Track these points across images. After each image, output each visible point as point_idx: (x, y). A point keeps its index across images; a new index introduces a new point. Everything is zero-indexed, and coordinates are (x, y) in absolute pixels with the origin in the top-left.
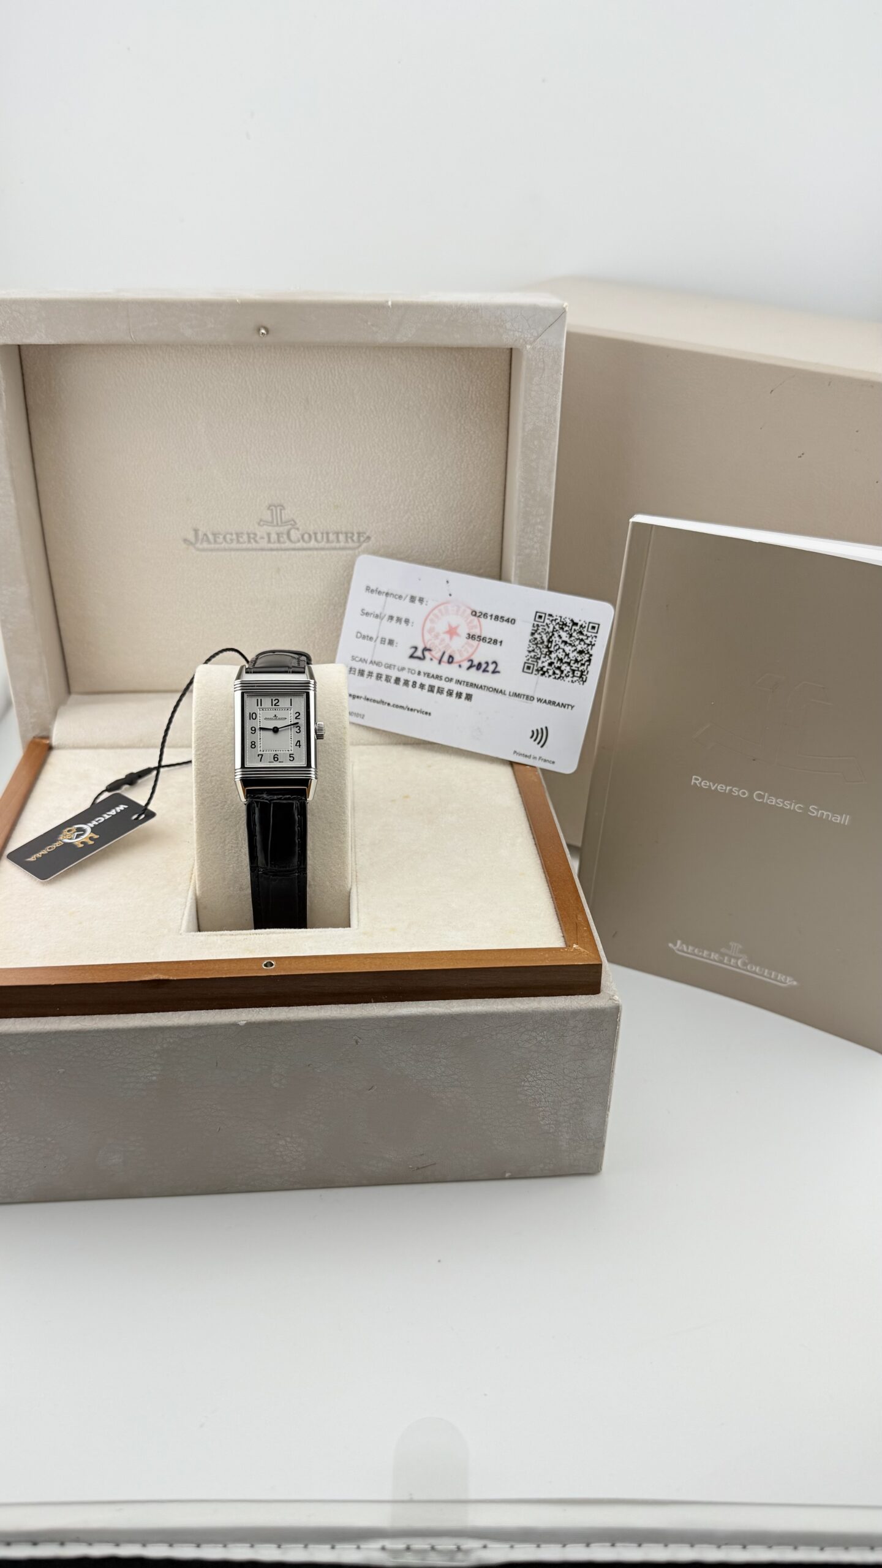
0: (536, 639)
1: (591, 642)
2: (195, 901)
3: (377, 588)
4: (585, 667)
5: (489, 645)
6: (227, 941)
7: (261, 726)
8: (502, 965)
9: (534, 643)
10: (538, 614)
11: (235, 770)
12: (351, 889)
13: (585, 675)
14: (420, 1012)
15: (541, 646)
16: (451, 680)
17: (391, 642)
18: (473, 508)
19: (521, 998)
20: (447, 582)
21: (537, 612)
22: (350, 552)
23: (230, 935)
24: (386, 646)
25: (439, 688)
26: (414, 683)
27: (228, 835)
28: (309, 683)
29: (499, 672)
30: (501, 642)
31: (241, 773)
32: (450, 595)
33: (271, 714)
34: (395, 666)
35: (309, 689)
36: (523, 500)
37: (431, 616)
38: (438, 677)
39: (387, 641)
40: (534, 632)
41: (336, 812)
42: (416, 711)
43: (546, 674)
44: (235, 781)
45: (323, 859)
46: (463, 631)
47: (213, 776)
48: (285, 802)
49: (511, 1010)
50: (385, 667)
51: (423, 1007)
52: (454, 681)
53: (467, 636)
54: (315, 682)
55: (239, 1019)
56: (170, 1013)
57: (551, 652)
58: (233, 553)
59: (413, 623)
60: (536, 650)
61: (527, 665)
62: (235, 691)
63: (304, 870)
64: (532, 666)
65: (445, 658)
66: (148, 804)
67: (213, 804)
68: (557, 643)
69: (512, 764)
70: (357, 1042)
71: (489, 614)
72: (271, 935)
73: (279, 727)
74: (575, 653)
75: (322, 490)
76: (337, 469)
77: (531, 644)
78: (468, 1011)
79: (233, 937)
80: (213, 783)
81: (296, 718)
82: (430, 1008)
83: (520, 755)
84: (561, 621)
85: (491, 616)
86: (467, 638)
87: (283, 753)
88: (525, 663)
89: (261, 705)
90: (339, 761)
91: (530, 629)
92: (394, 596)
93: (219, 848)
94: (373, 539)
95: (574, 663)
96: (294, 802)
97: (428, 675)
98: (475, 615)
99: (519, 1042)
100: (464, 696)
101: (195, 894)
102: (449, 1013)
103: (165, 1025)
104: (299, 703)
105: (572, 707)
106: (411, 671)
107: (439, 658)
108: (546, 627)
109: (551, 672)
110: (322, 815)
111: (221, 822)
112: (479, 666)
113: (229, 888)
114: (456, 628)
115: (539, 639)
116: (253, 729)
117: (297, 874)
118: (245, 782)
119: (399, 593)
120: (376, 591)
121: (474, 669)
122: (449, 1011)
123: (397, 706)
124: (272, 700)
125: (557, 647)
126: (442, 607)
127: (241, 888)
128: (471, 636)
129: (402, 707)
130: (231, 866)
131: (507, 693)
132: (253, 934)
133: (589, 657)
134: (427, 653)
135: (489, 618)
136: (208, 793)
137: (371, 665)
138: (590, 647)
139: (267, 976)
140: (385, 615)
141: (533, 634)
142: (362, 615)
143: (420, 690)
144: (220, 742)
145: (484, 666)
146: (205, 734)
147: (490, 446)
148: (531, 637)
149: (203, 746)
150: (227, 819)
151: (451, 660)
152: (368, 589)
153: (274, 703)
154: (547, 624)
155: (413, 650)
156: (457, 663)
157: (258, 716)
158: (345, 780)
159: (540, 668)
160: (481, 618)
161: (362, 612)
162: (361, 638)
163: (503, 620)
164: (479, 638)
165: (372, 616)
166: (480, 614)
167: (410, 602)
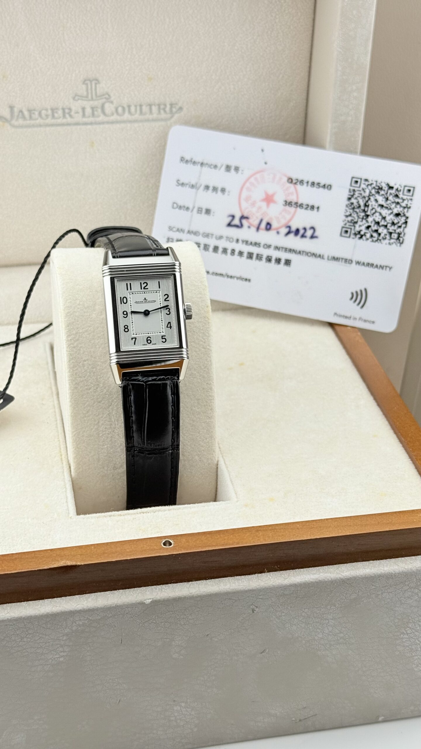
0: (352, 204)
1: (407, 205)
2: (71, 483)
3: (192, 159)
4: (401, 230)
5: (306, 211)
6: (118, 522)
7: (132, 310)
8: (387, 529)
9: (350, 208)
10: (354, 180)
11: (110, 354)
12: (218, 462)
13: (402, 237)
14: (314, 579)
15: (358, 210)
16: (269, 246)
17: (208, 212)
18: (281, 76)
19: (403, 558)
20: (263, 150)
21: (353, 178)
22: (163, 123)
23: (118, 515)
24: (203, 216)
25: (258, 255)
26: (233, 251)
27: (102, 417)
28: (175, 265)
29: (316, 237)
30: (318, 208)
31: (116, 357)
32: (266, 163)
33: (140, 297)
34: (212, 235)
35: (175, 271)
36: (340, 69)
37: (248, 184)
38: (257, 244)
39: (204, 211)
40: (350, 197)
41: (203, 389)
42: (235, 279)
43: (364, 237)
44: (110, 366)
45: (192, 435)
46: (280, 198)
47: (85, 361)
48: (159, 382)
49: (397, 571)
50: (202, 236)
51: (315, 574)
52: (272, 247)
53: (284, 203)
54: (180, 264)
55: (145, 598)
56: (77, 596)
57: (367, 216)
58: (48, 129)
59: (229, 192)
60: (353, 215)
61: (344, 229)
62: (103, 277)
63: (176, 446)
64: (349, 230)
65: (263, 225)
66: (6, 389)
67: (86, 387)
68: (374, 207)
69: (332, 325)
70: (253, 611)
71: (305, 181)
72: (157, 513)
73: (150, 310)
74: (392, 217)
75: (137, 63)
76: (151, 42)
77: (347, 209)
78: (358, 574)
79: (122, 517)
80: (85, 368)
81: (165, 300)
82: (321, 574)
83: (340, 316)
84: (377, 186)
85: (308, 182)
86: (284, 205)
87: (155, 335)
88: (343, 227)
89: (131, 289)
90: (204, 339)
91: (346, 194)
92: (210, 166)
93: (94, 430)
94: (185, 109)
95: (391, 226)
96: (166, 382)
97: (246, 242)
98: (292, 182)
99: (402, 599)
100: (283, 261)
101: (71, 475)
102: (340, 578)
103: (76, 609)
104: (167, 285)
105: (390, 268)
106: (229, 239)
107: (257, 226)
108: (362, 192)
109: (368, 235)
110: (191, 392)
111: (95, 404)
112: (297, 232)
113: (103, 467)
114: (273, 196)
115: (355, 204)
116: (125, 313)
117: (170, 451)
118: (121, 365)
119: (214, 163)
120: (191, 161)
121: (292, 235)
122: (340, 576)
123: (217, 274)
124: (141, 283)
125: (374, 211)
126: (258, 176)
127: (115, 467)
128: (287, 203)
129: (221, 275)
130: (106, 446)
131: (326, 257)
132: (140, 513)
133: (405, 220)
134: (244, 222)
135: (305, 184)
136: (81, 377)
137: (188, 234)
138: (406, 210)
139: (169, 555)
140: (201, 185)
141: (349, 199)
142: (177, 186)
143: (239, 257)
144: (90, 327)
145: (302, 232)
146: (75, 319)
147: (299, 14)
148: (348, 202)
149: (74, 332)
150: (99, 402)
151: (269, 227)
152: (182, 159)
153: (143, 286)
154: (363, 189)
155: (230, 218)
156: (275, 229)
157: (129, 300)
158: (210, 357)
159: (358, 231)
160: (297, 185)
161: (178, 183)
162: (177, 207)
163: (319, 186)
164: (296, 204)
165: (188, 186)
166: (296, 181)
167: (225, 172)
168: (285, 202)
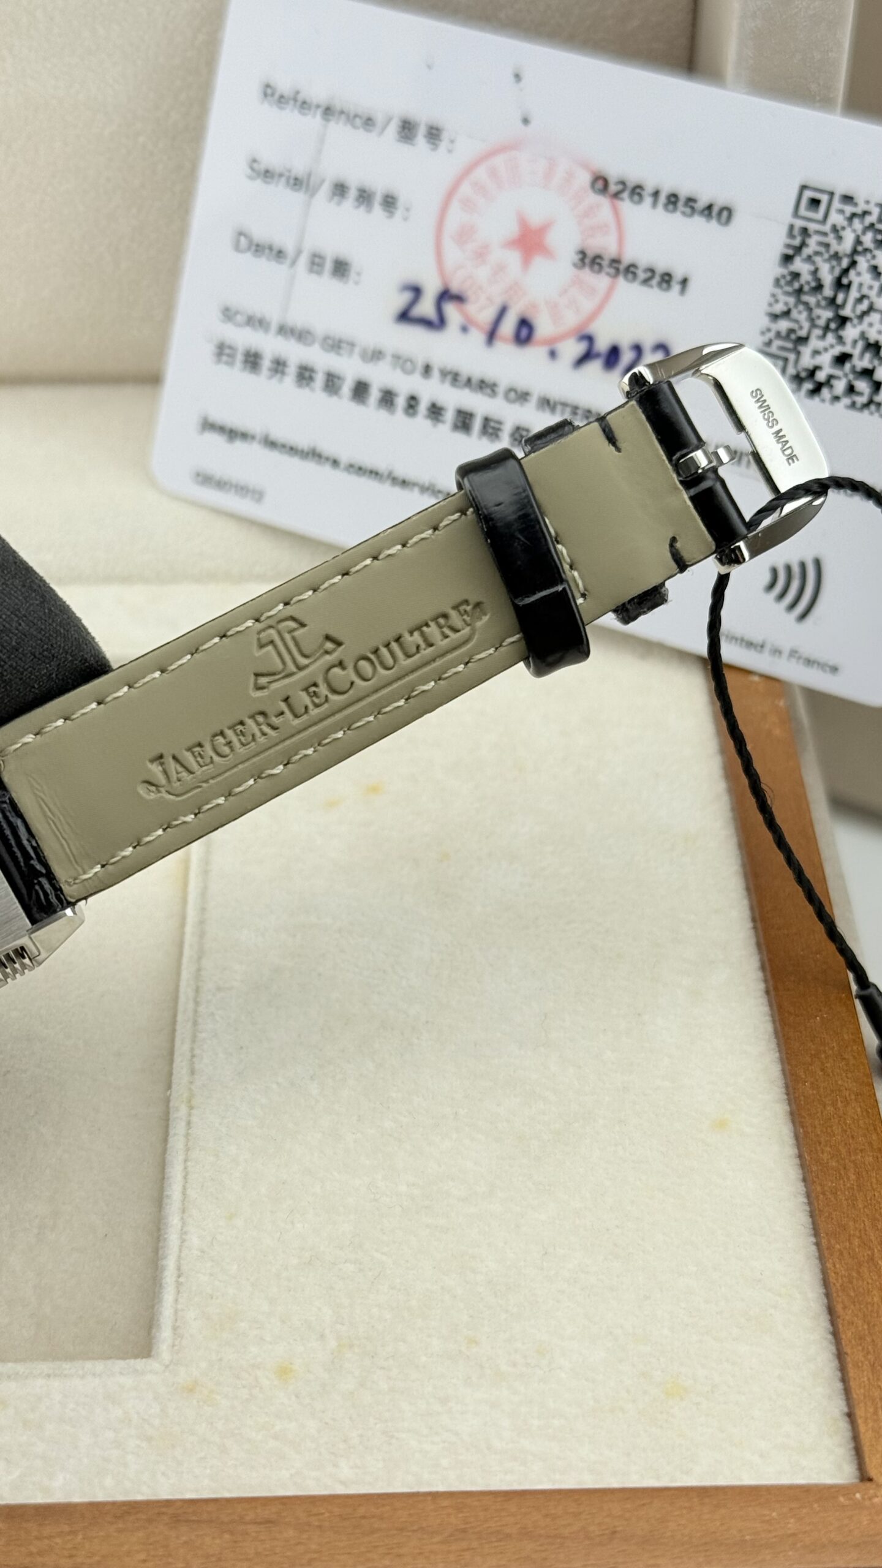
0: (796, 276)
3: (298, 93)
5: (644, 289)
9: (789, 289)
10: (808, 194)
15: (812, 300)
16: (523, 396)
17: (341, 268)
20: (518, 77)
21: (804, 188)
24: (327, 282)
25: (487, 420)
26: (412, 403)
30: (684, 282)
32: (526, 121)
34: (352, 345)
37: (465, 189)
38: (485, 386)
39: (329, 265)
40: (790, 252)
42: (416, 490)
43: (825, 391)
46: (565, 241)
50: (323, 345)
52: (534, 400)
53: (577, 258)
57: (843, 321)
59: (408, 210)
60: (794, 314)
65: (508, 326)
68: (865, 291)
71: (649, 188)
77: (778, 291)
83: (731, 639)
85: (656, 194)
86: (575, 265)
91: (777, 242)
92: (351, 118)
97: (454, 377)
98: (605, 189)
106: (402, 362)
107: (488, 327)
108: (831, 239)
109: (840, 386)
112: (613, 355)
114: (543, 230)
115: (806, 277)
119: (366, 110)
120: (295, 99)
121: (595, 367)
123: (360, 470)
125: (865, 306)
126: (499, 161)
128: (587, 261)
129: (374, 474)
134: (451, 310)
135: (648, 200)
137: (280, 338)
140: (323, 181)
141: (787, 259)
142: (250, 178)
143: (428, 423)
145: (627, 357)
148: (780, 271)
151: (525, 332)
152: (268, 91)
154: (835, 229)
155: (407, 296)
156: (543, 342)
159: (806, 370)
160: (622, 199)
161: (252, 169)
162: (249, 249)
163: (692, 208)
164: (615, 265)
165: (283, 180)
166: (620, 187)
167: (399, 141)
168: (580, 256)
